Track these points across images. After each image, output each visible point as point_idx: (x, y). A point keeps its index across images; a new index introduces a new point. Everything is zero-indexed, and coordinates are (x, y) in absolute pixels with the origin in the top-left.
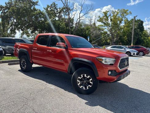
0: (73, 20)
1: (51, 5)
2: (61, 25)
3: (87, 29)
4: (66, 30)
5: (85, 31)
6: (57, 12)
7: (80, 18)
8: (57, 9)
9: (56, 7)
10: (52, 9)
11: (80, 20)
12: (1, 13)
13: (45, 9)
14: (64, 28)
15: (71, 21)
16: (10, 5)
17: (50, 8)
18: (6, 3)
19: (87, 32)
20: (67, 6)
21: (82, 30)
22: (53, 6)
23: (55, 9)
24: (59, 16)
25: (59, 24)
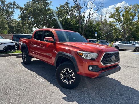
0: (84, 17)
1: (64, 4)
2: (72, 23)
3: (98, 25)
4: (77, 26)
5: (95, 27)
6: (69, 10)
7: (90, 15)
8: (69, 8)
9: (68, 6)
10: (65, 8)
11: (90, 17)
12: (21, 13)
14: (75, 25)
15: (81, 18)
16: (28, 6)
17: (63, 8)
18: (25, 5)
19: (97, 28)
20: (78, 4)
21: (92, 26)
22: (66, 5)
23: (67, 8)
24: (71, 14)
25: (70, 22)
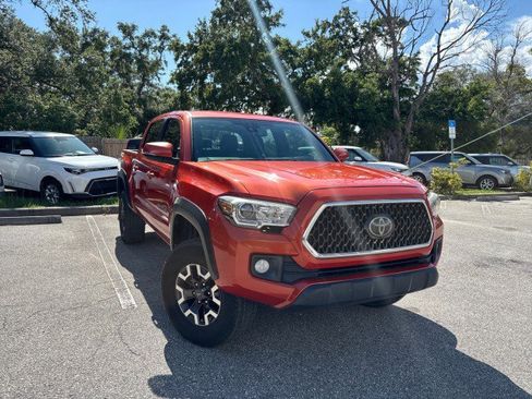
0: (415, 61)
1: (336, 18)
2: (361, 87)
3: (474, 92)
4: (382, 101)
5: (465, 101)
6: (355, 40)
7: (439, 52)
8: (355, 31)
9: (351, 24)
10: (338, 33)
11: (439, 60)
13: (307, 35)
14: (374, 94)
15: (402, 65)
17: (331, 31)
19: (472, 103)
20: (388, 11)
21: (450, 96)
22: (341, 20)
23: (347, 29)
24: (360, 54)
25: (354, 83)
